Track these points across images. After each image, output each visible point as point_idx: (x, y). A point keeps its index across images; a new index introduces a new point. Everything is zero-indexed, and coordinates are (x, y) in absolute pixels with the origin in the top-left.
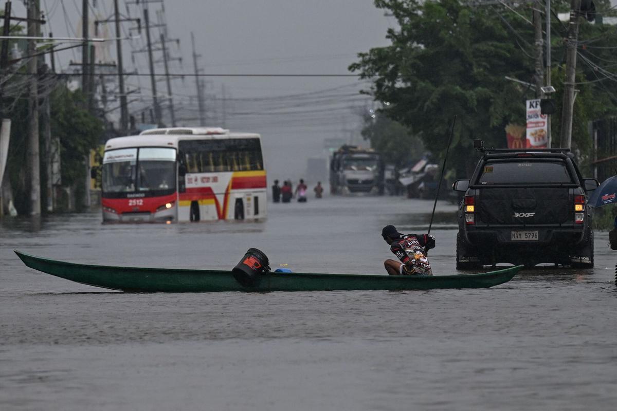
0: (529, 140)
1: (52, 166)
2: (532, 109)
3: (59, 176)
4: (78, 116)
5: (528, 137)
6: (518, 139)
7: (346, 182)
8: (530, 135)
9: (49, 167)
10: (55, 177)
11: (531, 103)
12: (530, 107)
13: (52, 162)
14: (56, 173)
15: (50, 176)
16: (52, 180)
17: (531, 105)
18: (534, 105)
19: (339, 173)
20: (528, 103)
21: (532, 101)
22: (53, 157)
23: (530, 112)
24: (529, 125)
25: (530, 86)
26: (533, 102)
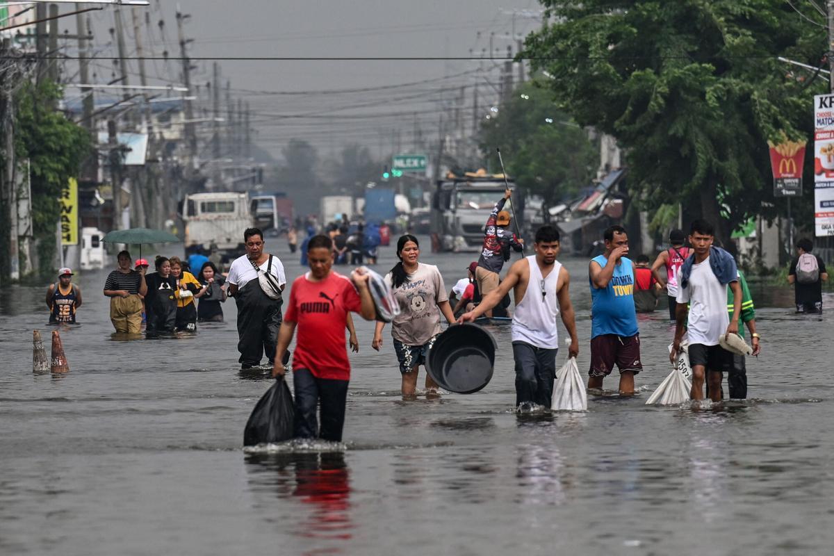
0: (819, 160)
1: (18, 206)
2: (824, 110)
3: (29, 222)
4: (49, 123)
5: (818, 154)
6: (787, 158)
7: (461, 229)
8: (821, 153)
9: (14, 207)
10: (22, 223)
11: (821, 99)
12: (821, 107)
13: (18, 199)
14: (25, 217)
15: (14, 222)
16: (18, 229)
17: (822, 103)
18: (827, 102)
19: (449, 214)
20: (817, 99)
21: (824, 96)
22: (19, 192)
23: (821, 115)
24: (818, 136)
25: (818, 72)
26: (826, 98)
